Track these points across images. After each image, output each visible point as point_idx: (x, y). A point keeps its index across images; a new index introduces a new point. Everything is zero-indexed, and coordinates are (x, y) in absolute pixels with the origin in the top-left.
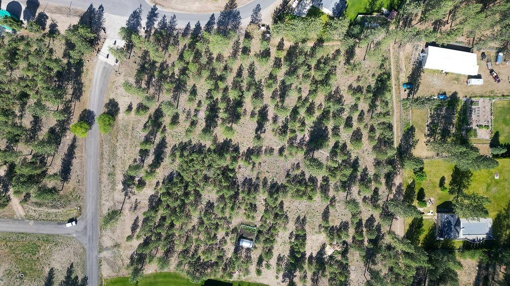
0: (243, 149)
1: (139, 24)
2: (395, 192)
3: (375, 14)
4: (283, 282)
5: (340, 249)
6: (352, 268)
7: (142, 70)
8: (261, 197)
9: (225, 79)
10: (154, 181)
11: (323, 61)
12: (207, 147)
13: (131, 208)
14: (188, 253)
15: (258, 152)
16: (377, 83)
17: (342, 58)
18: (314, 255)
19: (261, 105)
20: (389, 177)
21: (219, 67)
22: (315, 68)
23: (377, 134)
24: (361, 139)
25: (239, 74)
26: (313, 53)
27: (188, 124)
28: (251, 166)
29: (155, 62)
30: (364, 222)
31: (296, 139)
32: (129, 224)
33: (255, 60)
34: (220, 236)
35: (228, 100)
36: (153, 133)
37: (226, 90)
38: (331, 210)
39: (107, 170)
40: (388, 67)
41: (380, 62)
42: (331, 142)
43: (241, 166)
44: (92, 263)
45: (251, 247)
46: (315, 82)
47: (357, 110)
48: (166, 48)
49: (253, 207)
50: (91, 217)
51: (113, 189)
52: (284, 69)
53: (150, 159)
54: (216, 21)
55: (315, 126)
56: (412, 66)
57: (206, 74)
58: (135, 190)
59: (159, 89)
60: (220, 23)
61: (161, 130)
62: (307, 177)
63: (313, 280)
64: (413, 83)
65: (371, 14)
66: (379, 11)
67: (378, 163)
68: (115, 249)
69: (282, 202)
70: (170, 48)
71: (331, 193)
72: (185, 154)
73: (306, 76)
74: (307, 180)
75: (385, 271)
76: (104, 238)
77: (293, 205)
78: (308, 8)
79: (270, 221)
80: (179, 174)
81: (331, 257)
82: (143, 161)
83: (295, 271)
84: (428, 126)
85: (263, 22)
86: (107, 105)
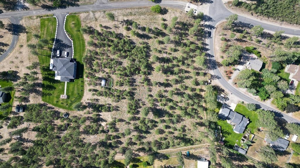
0: (150, 77)
1: (206, 21)
2: (135, 153)
3: (221, 134)
4: (86, 103)
5: (105, 129)
6: (96, 136)
7: (184, 24)
8: (127, 88)
9: (183, 65)
10: (130, 35)
11: (196, 111)
12: (149, 60)
13: (116, 25)
14: (96, 55)
15: (149, 85)
16: (188, 139)
17: (198, 121)
18: (101, 117)
19: (172, 84)
20: (143, 150)
21: (189, 61)
22: (192, 108)
23: (163, 142)
24: (160, 134)
25: (187, 72)
26: (200, 106)
27: (159, 49)
28: (142, 81)
29: (188, 30)
30: (119, 139)
31: (157, 102)
32: (108, 25)
33: (194, 79)
34: (106, 69)
35: (173, 68)
36: (153, 32)
37: (178, 66)
38: (124, 123)
39: (133, 11)
40: (197, 143)
41: (198, 139)
42: (157, 120)
43: (141, 77)
44: (86, 8)
45: (102, 85)
46: (186, 109)
47: (174, 131)
48: (196, 35)
49: (122, 85)
50: (109, 6)
51: (124, 15)
52: (191, 93)
53: (141, 32)
54: (211, 58)
55: (164, 111)
56: (198, 155)
57: (185, 55)
58: (125, 26)
59: (175, 34)
60: (210, 60)
61: (155, 36)
62: (139, 109)
63: (88, 117)
64: (190, 156)
65: (221, 132)
66: (223, 136)
67: (149, 143)
68: (94, 19)
69: (125, 98)
70: (196, 37)
71: (132, 122)
72: (145, 49)
73: (188, 104)
74: (138, 110)
75: (96, 152)
76: (99, 13)
77: (125, 104)
78: (221, 102)
79: (116, 94)
80: (134, 47)
81: (100, 125)
82: (139, 29)
83: (92, 108)
84: (170, 166)
85: (212, 81)
86: (165, 9)
